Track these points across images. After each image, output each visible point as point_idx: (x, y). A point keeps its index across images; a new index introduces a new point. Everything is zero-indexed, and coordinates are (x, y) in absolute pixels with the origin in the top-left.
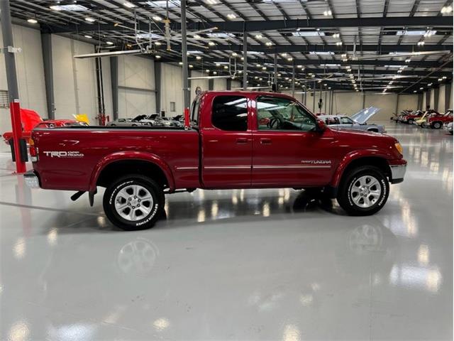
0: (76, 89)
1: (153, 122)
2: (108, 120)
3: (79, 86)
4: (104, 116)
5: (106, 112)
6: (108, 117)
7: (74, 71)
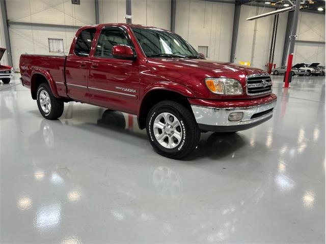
0: (254, 44)
1: (312, 69)
2: (275, 68)
3: (256, 42)
4: (272, 64)
5: (274, 61)
6: (275, 65)
7: (255, 30)
